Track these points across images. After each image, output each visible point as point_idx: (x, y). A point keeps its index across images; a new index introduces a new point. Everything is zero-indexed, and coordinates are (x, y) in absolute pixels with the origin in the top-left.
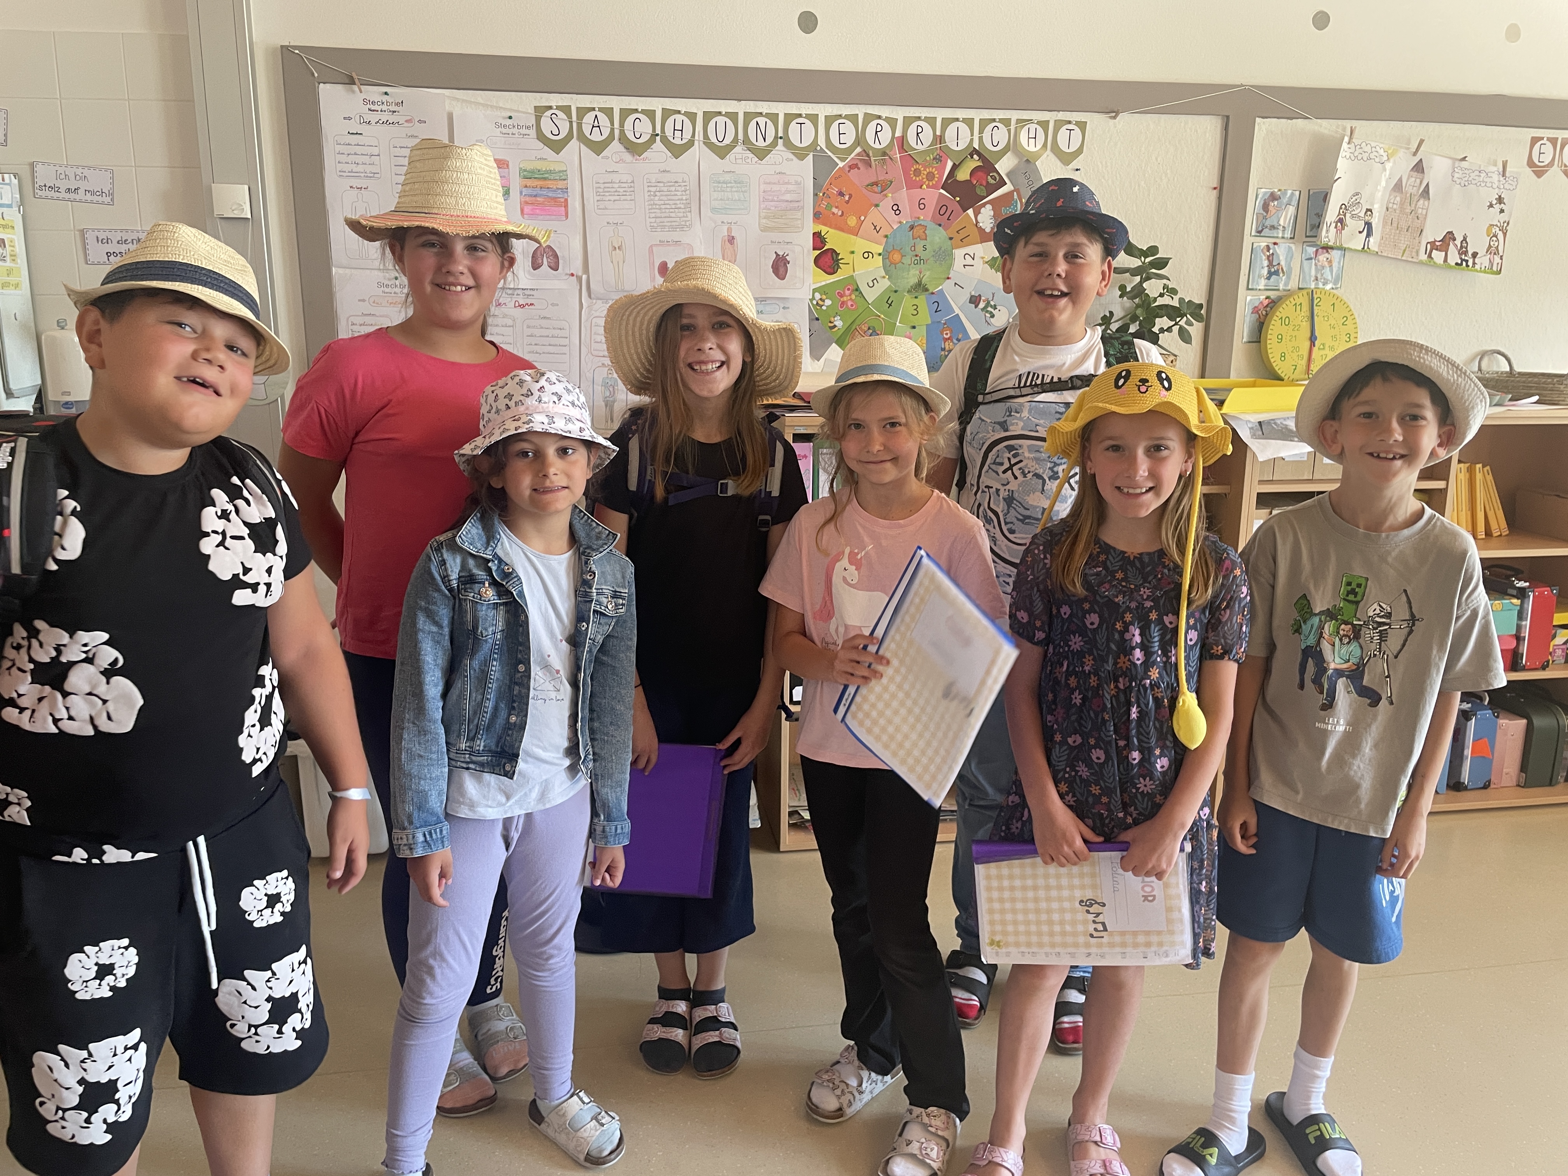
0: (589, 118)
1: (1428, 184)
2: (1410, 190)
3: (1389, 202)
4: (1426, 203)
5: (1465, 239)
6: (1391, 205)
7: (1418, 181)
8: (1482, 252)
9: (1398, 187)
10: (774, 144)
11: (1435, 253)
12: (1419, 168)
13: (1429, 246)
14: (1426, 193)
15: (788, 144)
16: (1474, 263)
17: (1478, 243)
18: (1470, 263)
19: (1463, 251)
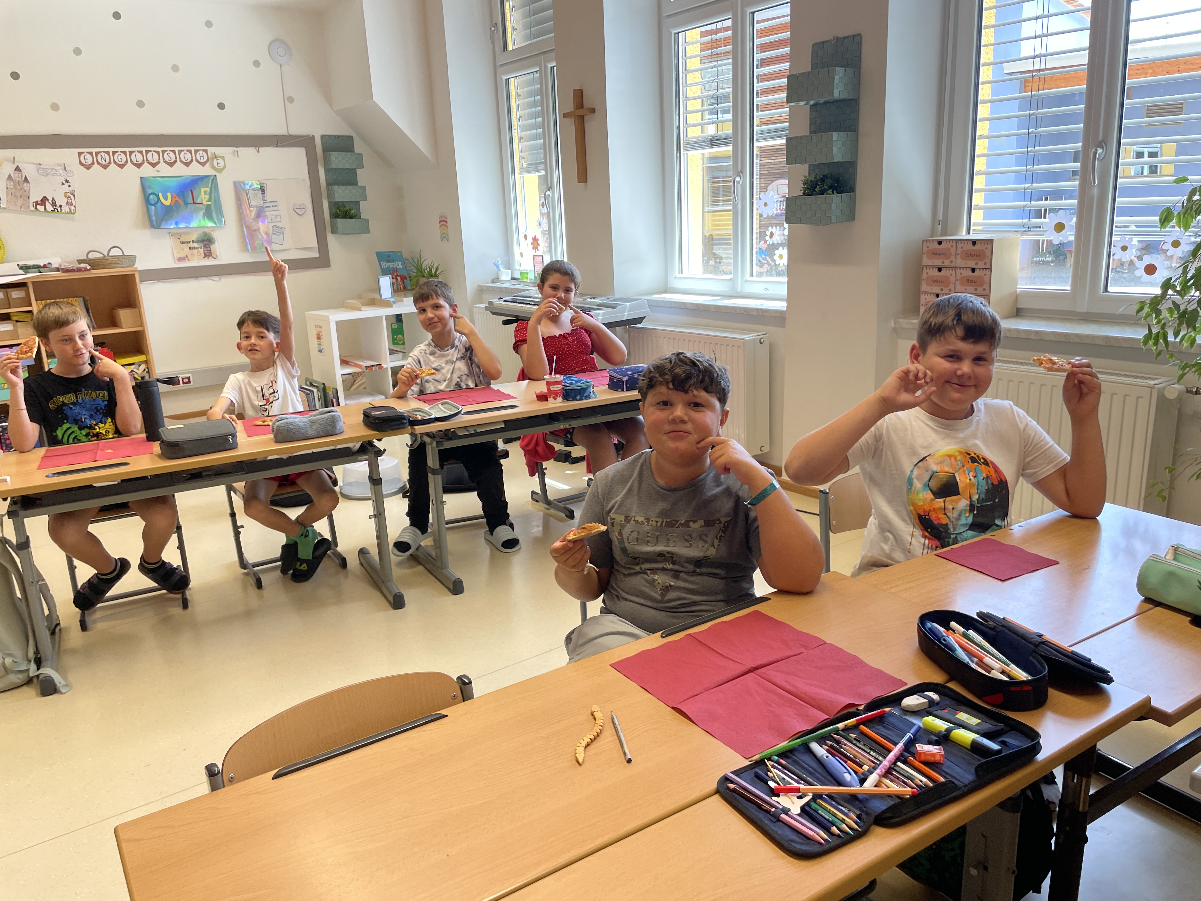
1: (26, 177)
2: (18, 179)
3: (7, 185)
4: (28, 184)
5: (53, 199)
6: (8, 187)
7: (20, 175)
8: (64, 204)
9: (10, 178)
11: (38, 207)
12: (18, 169)
13: (34, 204)
14: (26, 180)
16: (61, 210)
17: (61, 200)
18: (59, 210)
19: (54, 204)
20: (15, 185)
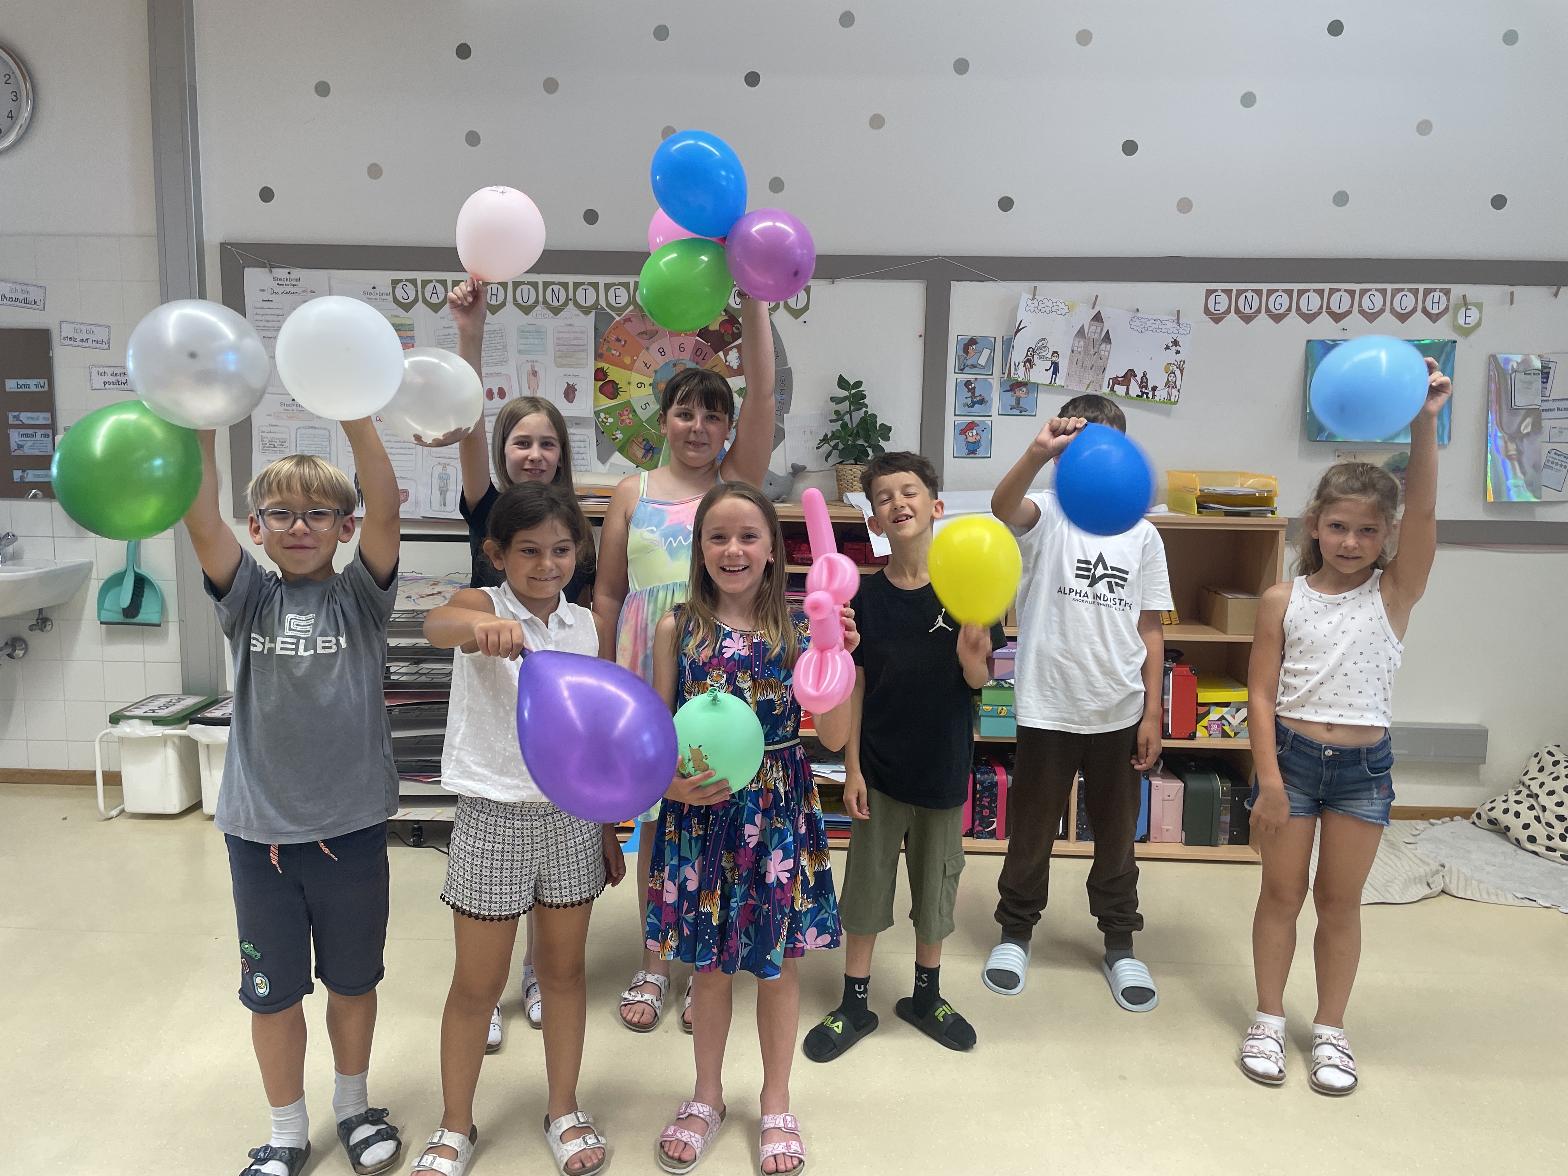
0: (430, 287)
5: (1145, 375)
7: (1099, 329)
8: (1161, 385)
10: (566, 304)
12: (1098, 318)
13: (1111, 382)
15: (577, 304)
16: (1154, 396)
17: (1157, 378)
18: (1150, 395)
19: (1143, 384)
20: (1086, 347)
